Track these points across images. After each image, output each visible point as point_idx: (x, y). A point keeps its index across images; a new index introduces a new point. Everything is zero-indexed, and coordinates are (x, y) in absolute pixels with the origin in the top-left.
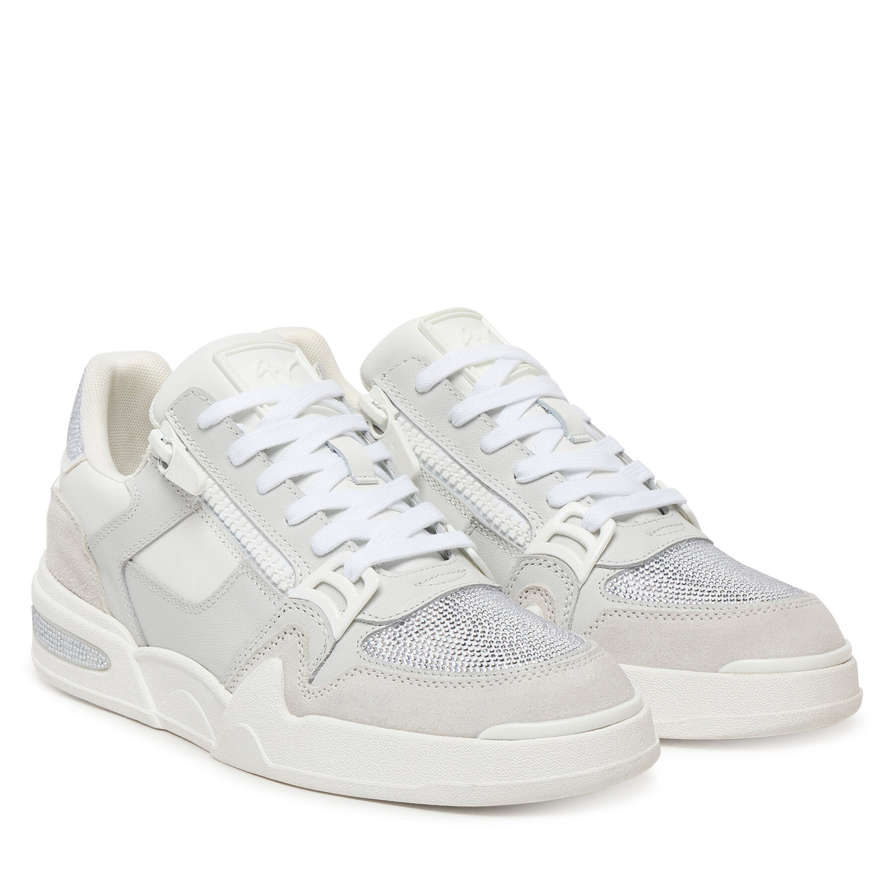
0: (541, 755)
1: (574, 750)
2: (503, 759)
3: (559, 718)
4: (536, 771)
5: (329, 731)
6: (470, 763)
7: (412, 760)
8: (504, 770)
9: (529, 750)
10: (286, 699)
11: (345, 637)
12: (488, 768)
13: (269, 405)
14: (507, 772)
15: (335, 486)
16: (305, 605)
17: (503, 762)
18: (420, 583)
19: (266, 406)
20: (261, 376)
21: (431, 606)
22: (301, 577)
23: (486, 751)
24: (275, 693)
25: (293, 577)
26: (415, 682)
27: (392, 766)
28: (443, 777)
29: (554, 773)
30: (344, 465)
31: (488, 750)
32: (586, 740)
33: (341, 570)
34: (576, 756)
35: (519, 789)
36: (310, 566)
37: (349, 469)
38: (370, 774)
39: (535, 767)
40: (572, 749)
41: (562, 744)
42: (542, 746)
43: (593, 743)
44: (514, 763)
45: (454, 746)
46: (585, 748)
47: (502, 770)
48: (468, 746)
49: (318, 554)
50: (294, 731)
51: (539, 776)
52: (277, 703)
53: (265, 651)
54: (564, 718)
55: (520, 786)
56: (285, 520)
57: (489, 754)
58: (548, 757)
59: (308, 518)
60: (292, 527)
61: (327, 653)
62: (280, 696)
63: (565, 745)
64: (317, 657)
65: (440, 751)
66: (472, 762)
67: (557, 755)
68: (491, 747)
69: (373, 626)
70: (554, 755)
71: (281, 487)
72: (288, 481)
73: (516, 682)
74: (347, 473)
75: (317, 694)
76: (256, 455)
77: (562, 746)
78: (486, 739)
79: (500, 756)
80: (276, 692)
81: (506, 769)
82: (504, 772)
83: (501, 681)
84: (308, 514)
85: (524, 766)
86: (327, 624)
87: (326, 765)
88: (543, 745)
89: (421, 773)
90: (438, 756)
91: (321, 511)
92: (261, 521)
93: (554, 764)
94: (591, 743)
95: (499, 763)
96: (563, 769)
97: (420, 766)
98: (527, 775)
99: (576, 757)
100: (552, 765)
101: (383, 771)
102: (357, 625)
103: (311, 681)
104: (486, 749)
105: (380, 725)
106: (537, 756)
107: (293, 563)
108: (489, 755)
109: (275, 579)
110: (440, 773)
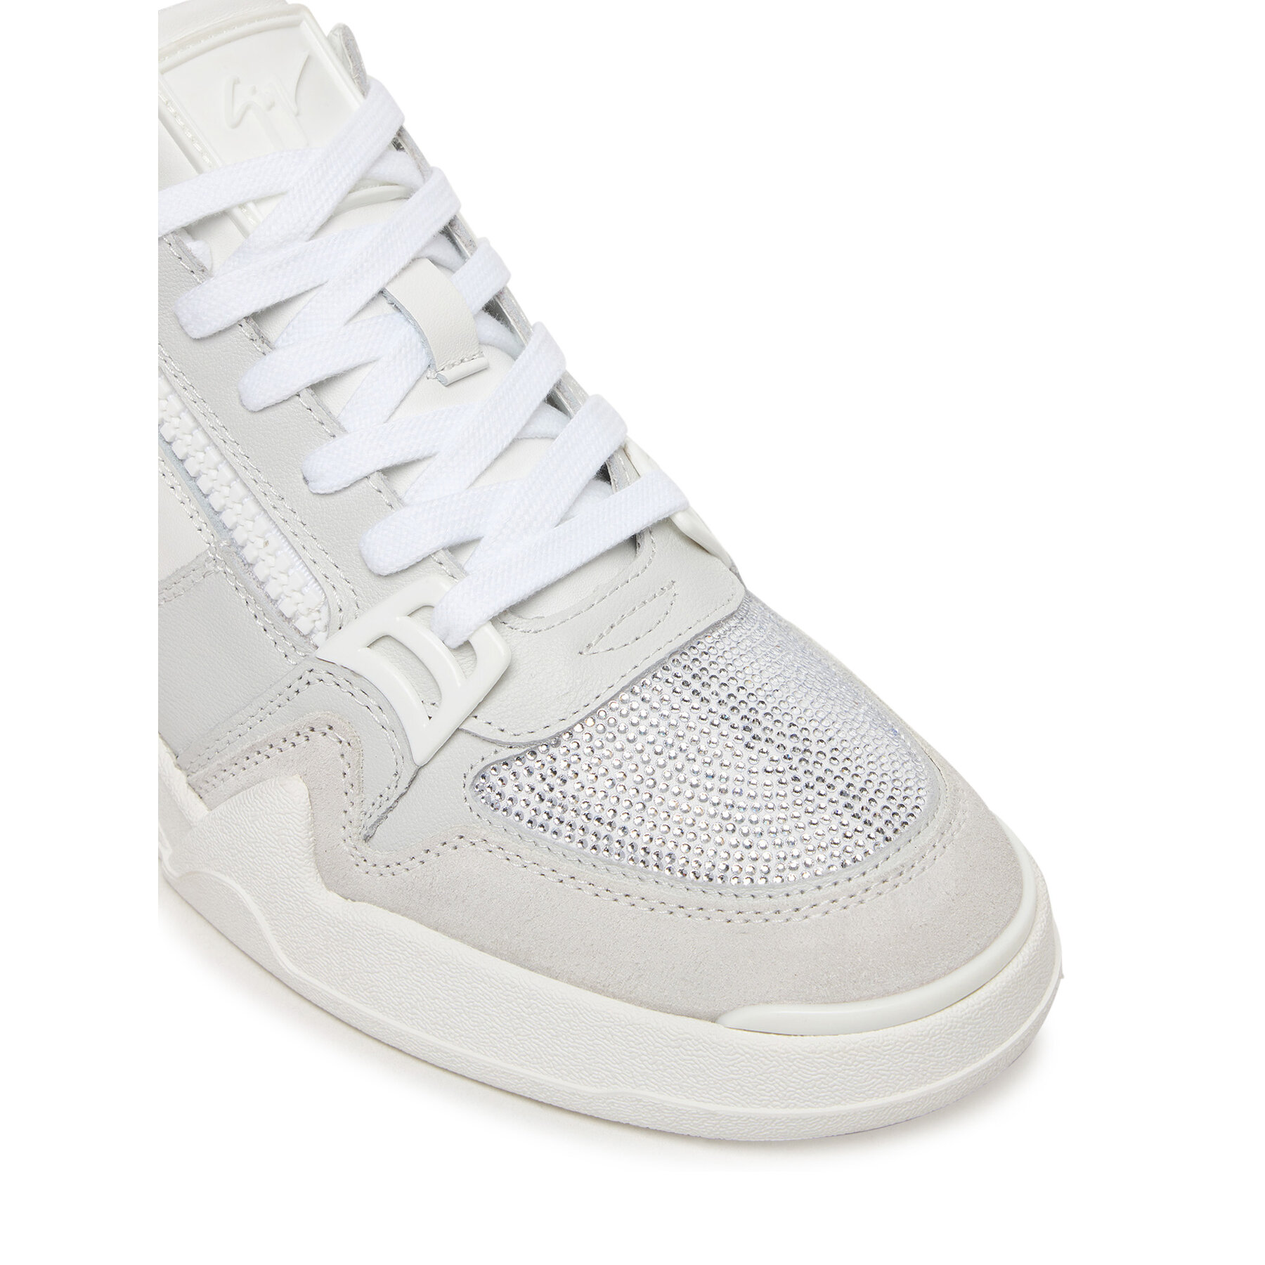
0: (848, 1067)
1: (913, 1054)
2: (770, 1072)
3: (887, 994)
4: (837, 1093)
5: (410, 951)
6: (704, 1071)
7: (583, 1042)
8: (772, 1090)
9: (825, 1059)
10: (317, 863)
11: (438, 758)
12: (739, 1084)
13: (257, 202)
14: (779, 1094)
15: (402, 401)
16: (353, 682)
17: (772, 1078)
18: (589, 646)
19: (251, 206)
20: (236, 125)
21: (614, 706)
22: (341, 614)
23: (739, 1056)
24: (295, 852)
25: (325, 610)
26: (586, 888)
27: (541, 1044)
28: (646, 1084)
29: (873, 1094)
30: (420, 344)
31: (742, 1055)
32: (937, 1032)
33: (425, 613)
34: (916, 1062)
35: (802, 1123)
36: (358, 590)
37: (429, 354)
38: (496, 1047)
39: (835, 1087)
40: (909, 1053)
41: (891, 1047)
42: (852, 1052)
43: (952, 1034)
44: (794, 1079)
45: (672, 1037)
46: (935, 1045)
47: (768, 1090)
48: (701, 1041)
49: (377, 570)
50: (337, 929)
51: (843, 1102)
52: (300, 870)
53: (270, 751)
54: (895, 993)
55: (804, 1120)
56: (301, 477)
57: (743, 1061)
58: (861, 1070)
59: (351, 485)
60: (318, 498)
61: (401, 789)
62: (306, 858)
63: (898, 1048)
64: (380, 792)
65: (641, 1040)
66: (708, 1069)
67: (880, 1065)
68: (747, 1050)
69: (494, 747)
70: (874, 1065)
71: (291, 403)
72: (305, 394)
73: (797, 918)
74: (425, 362)
75: (382, 868)
76: (235, 324)
77: (891, 1049)
78: (737, 1029)
79: (765, 1067)
80: (297, 850)
81: (777, 1089)
82: (772, 1093)
83: (767, 914)
84: (351, 478)
85: (815, 1086)
86: (398, 730)
87: (403, 1007)
88: (853, 1050)
89: (602, 1069)
90: (637, 1047)
91: (378, 471)
92: (249, 468)
93: (873, 1080)
94: (948, 1034)
95: (763, 1078)
96: (890, 1087)
97: (599, 1055)
98: (819, 1100)
99: (917, 1064)
100: (869, 1083)
101: (523, 1047)
102: (461, 737)
103: (367, 839)
104: (737, 1053)
105: (514, 960)
106: (840, 1069)
107: (321, 579)
108: (742, 1063)
109: (287, 608)
110: (641, 1076)
